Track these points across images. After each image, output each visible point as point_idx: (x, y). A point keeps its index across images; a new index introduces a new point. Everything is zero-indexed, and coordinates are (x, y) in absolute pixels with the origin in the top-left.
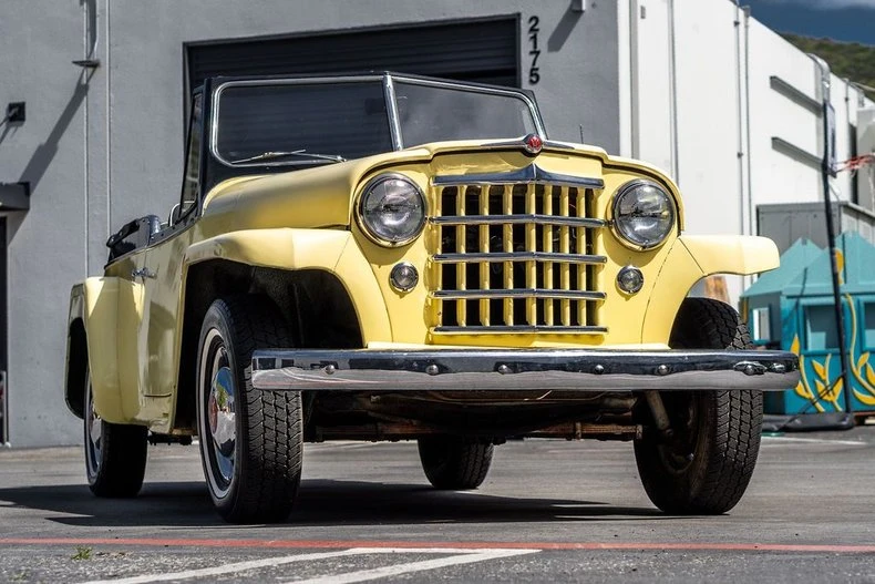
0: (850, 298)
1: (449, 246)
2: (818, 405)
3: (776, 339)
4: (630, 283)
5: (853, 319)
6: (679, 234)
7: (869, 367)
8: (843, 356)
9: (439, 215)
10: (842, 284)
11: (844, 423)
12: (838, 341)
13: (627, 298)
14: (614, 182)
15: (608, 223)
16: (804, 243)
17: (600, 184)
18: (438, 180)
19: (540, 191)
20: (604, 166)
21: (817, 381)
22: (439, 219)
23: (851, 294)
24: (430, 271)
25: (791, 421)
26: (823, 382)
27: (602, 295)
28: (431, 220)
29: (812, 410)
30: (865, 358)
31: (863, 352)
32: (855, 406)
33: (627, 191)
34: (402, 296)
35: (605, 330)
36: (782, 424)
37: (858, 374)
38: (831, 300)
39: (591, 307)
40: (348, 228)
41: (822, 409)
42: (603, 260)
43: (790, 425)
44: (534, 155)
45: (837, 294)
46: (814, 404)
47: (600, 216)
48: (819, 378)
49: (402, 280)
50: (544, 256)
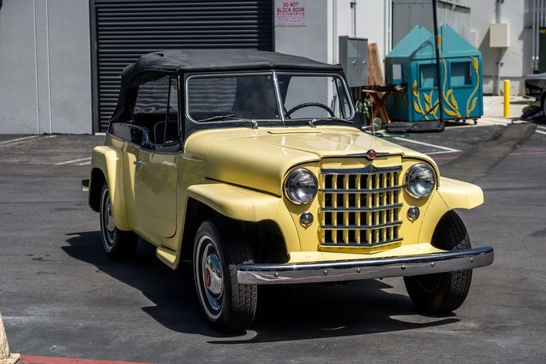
0: (444, 60)
1: (329, 203)
2: (426, 117)
3: (405, 82)
4: (414, 214)
5: (445, 71)
6: (437, 189)
7: (452, 96)
8: (440, 90)
9: (324, 188)
10: (440, 53)
11: (440, 128)
12: (438, 83)
13: (412, 222)
14: (407, 166)
15: (403, 186)
16: (420, 27)
17: (400, 168)
18: (323, 171)
19: (374, 178)
20: (402, 158)
21: (426, 104)
22: (324, 191)
23: (444, 58)
24: (319, 215)
25: (413, 126)
26: (429, 104)
27: (400, 223)
28: (320, 190)
29: (423, 119)
30: (450, 92)
31: (449, 89)
32: (445, 117)
33: (412, 170)
34: (306, 228)
35: (402, 239)
36: (408, 129)
37: (447, 99)
38: (435, 62)
39: (396, 229)
40: (280, 197)
41: (428, 119)
42: (401, 205)
43: (413, 129)
44: (372, 160)
45: (438, 58)
46: (424, 116)
47: (400, 183)
48: (427, 102)
49: (306, 220)
50: (375, 209)
